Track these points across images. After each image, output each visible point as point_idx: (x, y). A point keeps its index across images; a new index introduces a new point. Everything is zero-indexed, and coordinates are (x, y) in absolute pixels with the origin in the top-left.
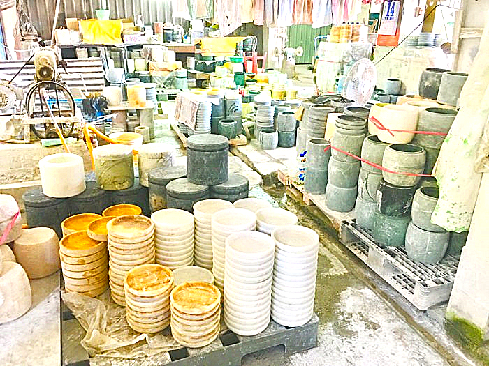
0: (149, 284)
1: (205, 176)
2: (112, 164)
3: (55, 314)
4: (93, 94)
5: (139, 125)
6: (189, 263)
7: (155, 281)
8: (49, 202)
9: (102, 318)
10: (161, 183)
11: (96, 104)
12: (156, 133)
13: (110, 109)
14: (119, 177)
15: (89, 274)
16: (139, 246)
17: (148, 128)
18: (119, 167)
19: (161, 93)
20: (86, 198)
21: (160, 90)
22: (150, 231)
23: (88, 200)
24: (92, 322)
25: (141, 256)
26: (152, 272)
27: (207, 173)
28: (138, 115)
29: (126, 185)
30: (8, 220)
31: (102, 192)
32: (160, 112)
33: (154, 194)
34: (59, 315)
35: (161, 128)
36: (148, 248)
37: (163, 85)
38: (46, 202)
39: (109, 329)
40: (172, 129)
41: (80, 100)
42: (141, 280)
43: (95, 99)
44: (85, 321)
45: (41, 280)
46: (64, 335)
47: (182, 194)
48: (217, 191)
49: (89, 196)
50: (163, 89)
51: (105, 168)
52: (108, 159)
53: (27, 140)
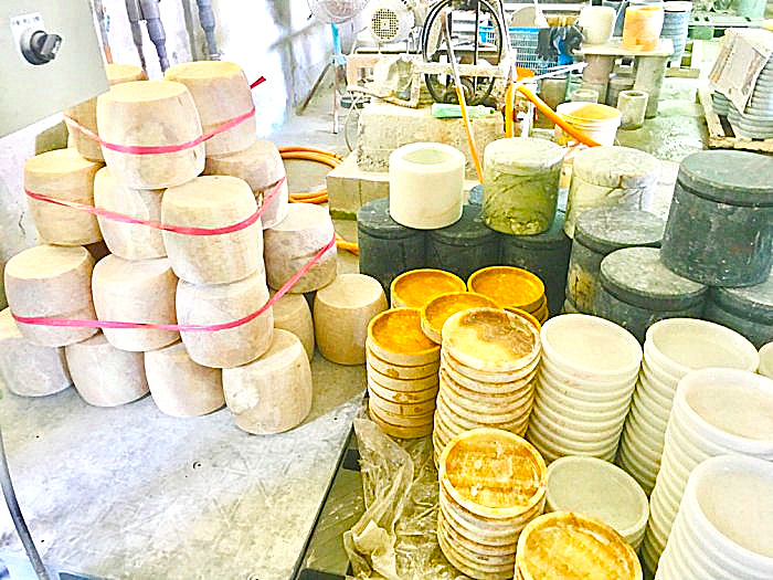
0: (489, 480)
1: (702, 261)
2: (513, 181)
3: (333, 448)
4: (563, 19)
5: (631, 87)
6: (602, 453)
7: (504, 480)
8: (392, 231)
9: (401, 491)
10: (598, 247)
11: (562, 41)
12: (661, 107)
13: (584, 50)
14: (521, 210)
15: (403, 398)
16: (493, 389)
17: (646, 96)
18: (525, 191)
19: (702, 22)
20: (454, 239)
21: (701, 17)
22: (525, 365)
23: (456, 243)
24: (382, 494)
25: (495, 410)
26: (508, 453)
27: (711, 254)
28: (636, 67)
29: (533, 229)
30: (308, 256)
31: (487, 231)
32: (686, 63)
33: (577, 266)
34: (340, 453)
35: (675, 96)
36: (513, 398)
37: (711, 5)
38: (387, 231)
39: (402, 525)
40: (698, 101)
41: (535, 30)
42: (478, 464)
43: (562, 30)
44: (374, 486)
45: (344, 370)
46: (331, 500)
47: (629, 291)
48: (727, 302)
49: (460, 236)
50: (709, 15)
51: (499, 187)
52: (506, 171)
53: (414, 102)
